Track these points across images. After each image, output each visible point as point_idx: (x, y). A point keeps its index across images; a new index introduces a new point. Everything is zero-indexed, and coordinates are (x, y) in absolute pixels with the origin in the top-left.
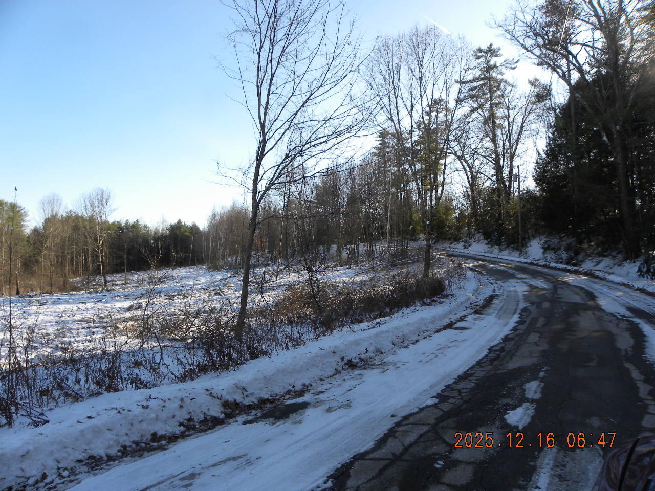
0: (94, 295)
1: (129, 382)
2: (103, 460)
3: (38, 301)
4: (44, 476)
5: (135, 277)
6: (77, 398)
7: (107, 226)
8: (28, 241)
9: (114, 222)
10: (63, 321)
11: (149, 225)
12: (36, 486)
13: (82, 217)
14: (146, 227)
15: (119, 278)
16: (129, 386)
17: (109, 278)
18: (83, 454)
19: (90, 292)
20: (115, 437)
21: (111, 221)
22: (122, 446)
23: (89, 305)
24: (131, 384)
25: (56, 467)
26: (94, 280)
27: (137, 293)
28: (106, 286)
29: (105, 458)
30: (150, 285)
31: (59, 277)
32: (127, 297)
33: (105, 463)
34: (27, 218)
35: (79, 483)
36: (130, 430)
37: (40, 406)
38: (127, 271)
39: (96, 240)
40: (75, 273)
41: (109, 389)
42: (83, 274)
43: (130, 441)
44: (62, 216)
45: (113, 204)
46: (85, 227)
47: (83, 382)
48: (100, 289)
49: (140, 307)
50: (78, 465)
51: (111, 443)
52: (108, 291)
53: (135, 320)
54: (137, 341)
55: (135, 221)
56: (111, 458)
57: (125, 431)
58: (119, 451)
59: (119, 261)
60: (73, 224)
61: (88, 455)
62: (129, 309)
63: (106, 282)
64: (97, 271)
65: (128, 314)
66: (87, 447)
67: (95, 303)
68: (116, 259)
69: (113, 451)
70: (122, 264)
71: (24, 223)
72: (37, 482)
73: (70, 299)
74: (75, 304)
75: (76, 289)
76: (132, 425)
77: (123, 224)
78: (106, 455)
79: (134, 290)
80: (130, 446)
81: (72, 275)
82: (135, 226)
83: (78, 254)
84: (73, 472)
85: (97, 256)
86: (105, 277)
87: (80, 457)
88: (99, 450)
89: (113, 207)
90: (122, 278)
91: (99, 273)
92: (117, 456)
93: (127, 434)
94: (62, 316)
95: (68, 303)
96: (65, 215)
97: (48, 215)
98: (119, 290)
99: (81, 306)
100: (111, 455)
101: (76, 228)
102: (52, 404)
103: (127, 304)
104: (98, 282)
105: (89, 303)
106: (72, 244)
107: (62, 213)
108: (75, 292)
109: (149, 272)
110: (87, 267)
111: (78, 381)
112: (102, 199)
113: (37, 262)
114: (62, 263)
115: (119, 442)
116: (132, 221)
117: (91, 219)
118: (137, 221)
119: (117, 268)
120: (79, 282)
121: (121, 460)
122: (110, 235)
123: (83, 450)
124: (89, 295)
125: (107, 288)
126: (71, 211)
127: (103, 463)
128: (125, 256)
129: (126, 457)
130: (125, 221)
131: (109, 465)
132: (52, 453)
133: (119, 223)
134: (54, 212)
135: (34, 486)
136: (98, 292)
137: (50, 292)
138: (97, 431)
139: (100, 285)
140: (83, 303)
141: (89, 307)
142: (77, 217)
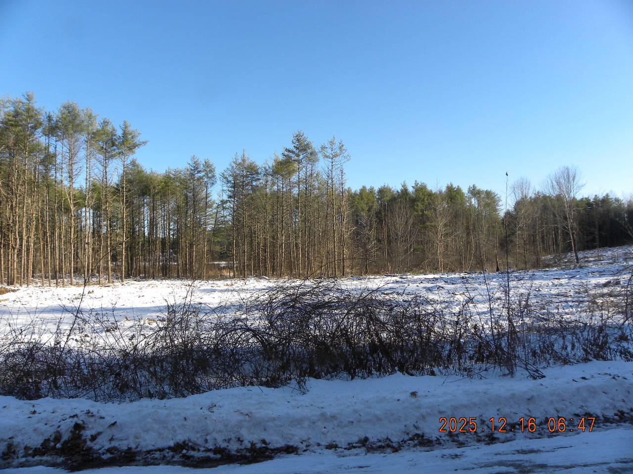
0: (567, 271)
1: (618, 354)
2: (600, 420)
3: (516, 277)
4: (547, 420)
5: (609, 253)
6: (566, 361)
7: (575, 203)
8: (503, 223)
9: (582, 199)
10: (541, 295)
11: (621, 198)
12: (541, 427)
13: (549, 197)
14: (617, 200)
15: (591, 255)
16: (618, 358)
17: (580, 255)
18: (580, 410)
19: (562, 269)
20: (611, 401)
21: (579, 197)
22: (619, 411)
23: (563, 281)
24: (621, 356)
25: (556, 415)
26: (565, 258)
27: (613, 269)
28: (578, 262)
29: (602, 418)
30: (626, 261)
31: (532, 255)
32: (602, 274)
33: (601, 423)
34: (500, 203)
35: (578, 434)
36: (627, 397)
37: (534, 364)
38: (600, 247)
39: (565, 218)
40: (546, 251)
41: (597, 357)
42: (554, 251)
43: (628, 409)
44: (531, 198)
45: (579, 180)
46: (553, 206)
47: (569, 348)
48: (572, 266)
49: (617, 283)
50: (575, 419)
51: (607, 405)
52: (581, 267)
53: (615, 296)
54: (620, 316)
55: (604, 195)
56: (607, 420)
57: (621, 397)
58: (616, 415)
59: (591, 237)
60: (543, 204)
61: (585, 412)
62: (606, 285)
63: (577, 259)
64: (568, 249)
65: (605, 290)
66: (583, 405)
67: (569, 279)
68: (587, 236)
69: (610, 414)
70: (593, 240)
71: (498, 208)
72: (541, 424)
73: (544, 275)
74: (550, 279)
75: (548, 266)
76: (629, 392)
77: (592, 200)
78: (603, 416)
79: (609, 266)
80: (628, 413)
81: (544, 253)
82: (605, 201)
83: (548, 233)
84: (571, 422)
85: (568, 234)
86: (576, 254)
87: (577, 412)
88: (596, 408)
89: (580, 183)
90: (594, 255)
91: (570, 250)
92: (614, 419)
93: (624, 401)
94: (539, 290)
95: (543, 279)
96: (533, 196)
97: (519, 198)
98: (594, 267)
99: (556, 282)
100: (608, 417)
101: (545, 208)
102: (544, 364)
103: (603, 280)
104: (570, 259)
105: (563, 278)
106: (542, 223)
107: (531, 194)
108: (547, 269)
109: (624, 247)
110: (557, 245)
111: (565, 348)
112: (568, 177)
113: (512, 241)
114: (534, 241)
115: (615, 407)
116: (601, 197)
117: (559, 198)
118: (607, 195)
119: (589, 245)
120: (550, 260)
121: (619, 423)
122: (579, 212)
123: (580, 406)
124: (562, 272)
125: (579, 265)
126: (538, 193)
127: (599, 422)
128: (597, 232)
129: (625, 422)
130: (593, 197)
131: (607, 426)
132: (552, 402)
133: (588, 199)
134: (524, 194)
135: (539, 426)
136: (570, 269)
137: (525, 269)
138: (592, 391)
139: (571, 262)
140: (557, 279)
141: (563, 283)
142: (545, 197)
